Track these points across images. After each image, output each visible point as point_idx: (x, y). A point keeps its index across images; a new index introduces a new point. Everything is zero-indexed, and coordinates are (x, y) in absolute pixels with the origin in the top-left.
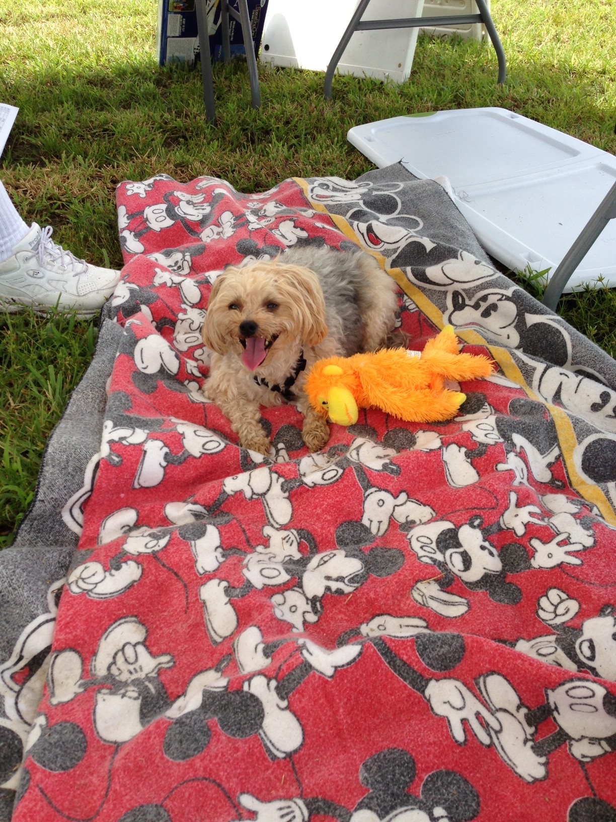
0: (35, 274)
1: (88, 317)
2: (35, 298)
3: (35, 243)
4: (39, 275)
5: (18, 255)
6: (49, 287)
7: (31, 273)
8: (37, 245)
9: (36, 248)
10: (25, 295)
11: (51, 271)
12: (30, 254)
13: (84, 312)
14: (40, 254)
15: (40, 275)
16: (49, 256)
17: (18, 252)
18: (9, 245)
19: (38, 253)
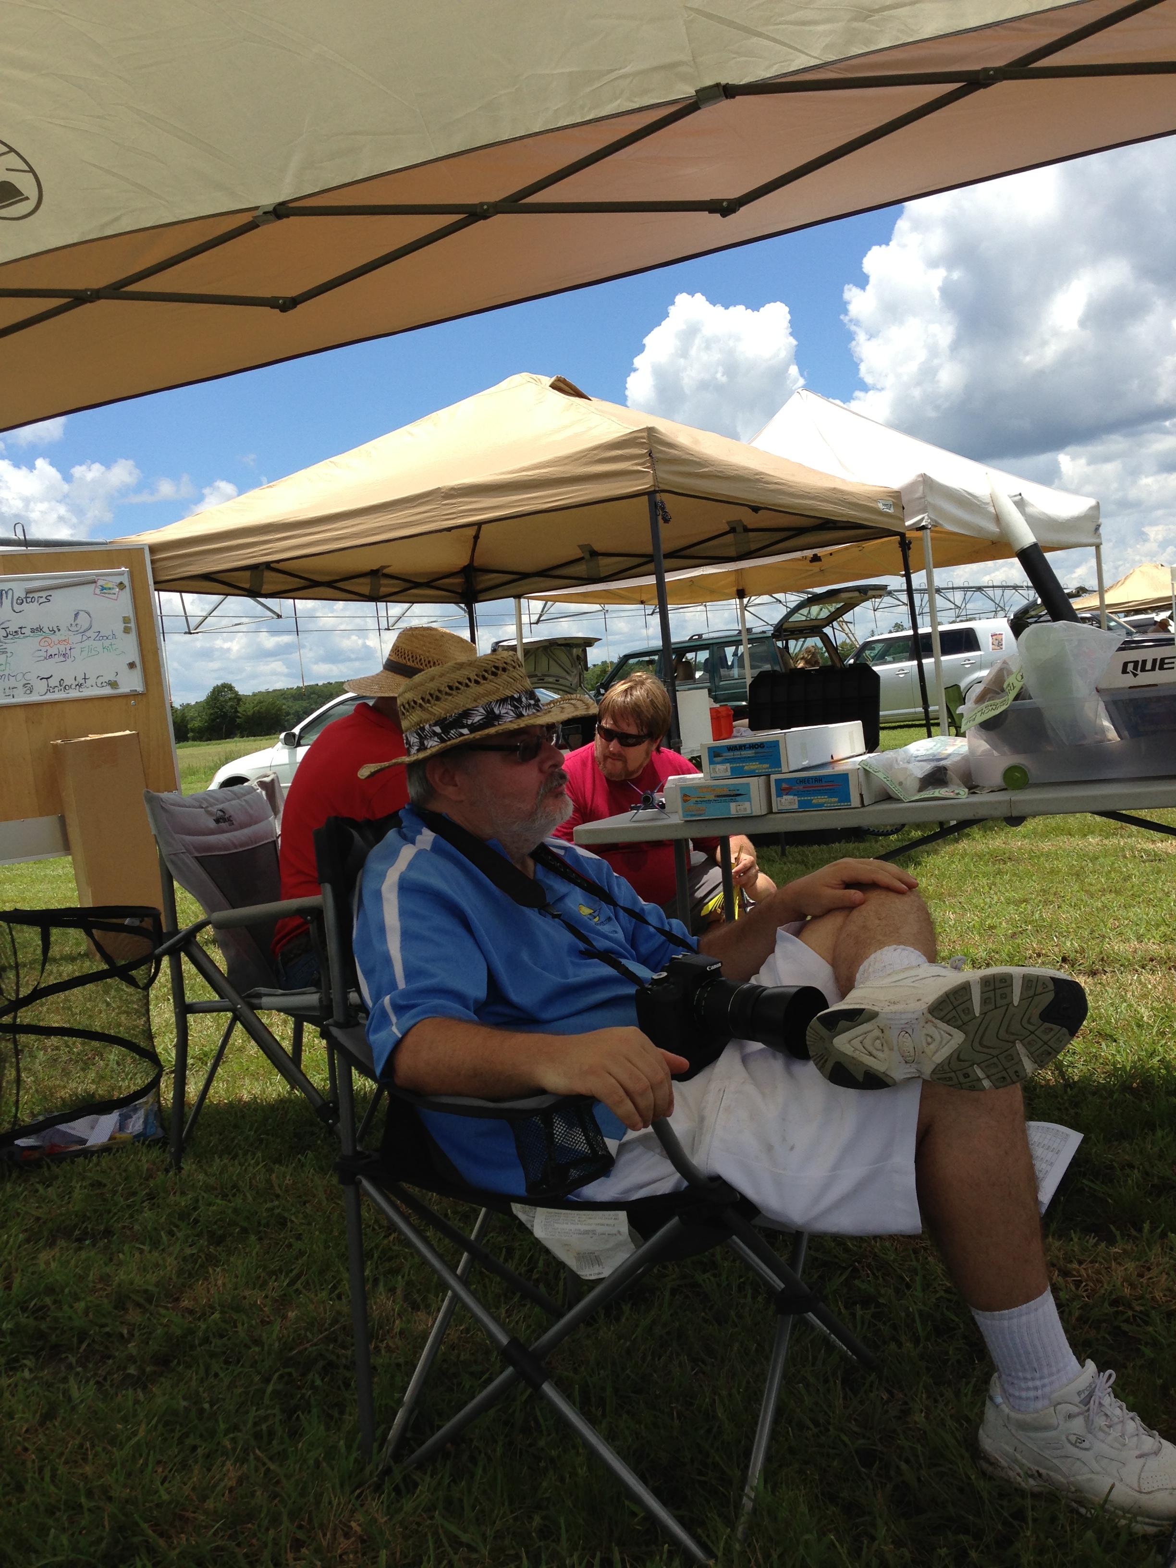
0: (1079, 1442)
1: (1151, 1530)
2: (1072, 1479)
3: (1087, 1393)
4: (1084, 1445)
5: (1059, 1407)
6: (1096, 1466)
7: (1073, 1438)
8: (1088, 1397)
9: (1086, 1402)
10: (1058, 1470)
11: (1103, 1441)
12: (1076, 1410)
13: (1147, 1520)
14: (1091, 1412)
15: (1086, 1445)
16: (1104, 1418)
17: (1060, 1404)
18: (1047, 1389)
19: (1088, 1410)
